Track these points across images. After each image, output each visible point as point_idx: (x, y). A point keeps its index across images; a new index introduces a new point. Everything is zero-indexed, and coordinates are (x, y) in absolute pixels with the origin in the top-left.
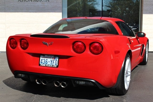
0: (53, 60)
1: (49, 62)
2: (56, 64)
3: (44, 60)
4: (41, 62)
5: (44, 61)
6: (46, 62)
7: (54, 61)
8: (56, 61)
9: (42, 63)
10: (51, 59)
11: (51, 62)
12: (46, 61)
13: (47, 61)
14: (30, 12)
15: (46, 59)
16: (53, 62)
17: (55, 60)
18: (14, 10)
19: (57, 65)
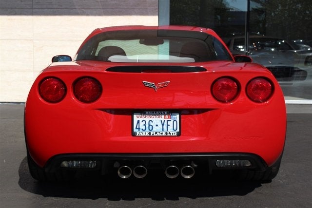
0: (168, 121)
1: (157, 125)
2: (175, 129)
3: (144, 122)
4: (136, 128)
5: (145, 125)
6: (151, 127)
7: (170, 123)
8: (175, 122)
9: (139, 129)
10: (160, 119)
11: (163, 125)
12: (149, 125)
13: (151, 123)
14: (88, 15)
15: (147, 119)
16: (168, 125)
17: (172, 121)
18: (51, 10)
19: (178, 130)
